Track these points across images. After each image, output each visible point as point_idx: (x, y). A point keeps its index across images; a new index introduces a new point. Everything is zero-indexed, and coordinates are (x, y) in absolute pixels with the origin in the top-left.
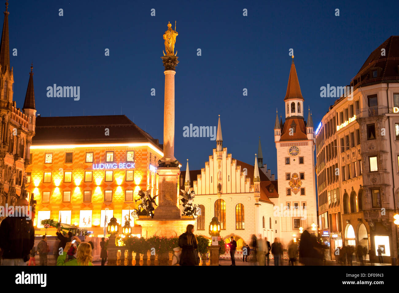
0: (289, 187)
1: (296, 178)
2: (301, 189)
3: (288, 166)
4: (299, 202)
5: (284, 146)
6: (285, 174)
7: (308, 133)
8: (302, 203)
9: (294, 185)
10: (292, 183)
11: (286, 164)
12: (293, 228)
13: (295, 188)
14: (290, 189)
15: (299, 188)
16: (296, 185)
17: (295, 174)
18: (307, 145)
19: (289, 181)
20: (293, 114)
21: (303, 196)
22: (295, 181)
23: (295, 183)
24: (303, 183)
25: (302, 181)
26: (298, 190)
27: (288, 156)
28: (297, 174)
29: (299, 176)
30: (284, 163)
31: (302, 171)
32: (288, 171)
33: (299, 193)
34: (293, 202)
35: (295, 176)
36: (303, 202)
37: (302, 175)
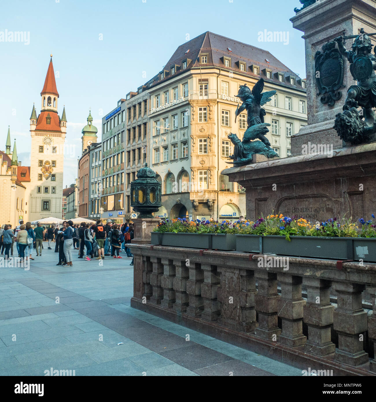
0: (41, 172)
1: (48, 166)
2: (52, 175)
3: (41, 153)
4: (49, 186)
5: (39, 135)
6: (38, 161)
7: (62, 127)
8: (52, 188)
9: (46, 172)
10: (44, 169)
11: (40, 152)
12: (42, 209)
13: (47, 174)
14: (42, 175)
15: (50, 174)
16: (48, 172)
17: (47, 162)
18: (60, 137)
19: (41, 167)
20: (49, 108)
21: (52, 182)
22: (47, 168)
23: (47, 170)
24: (54, 170)
25: (53, 168)
26: (49, 176)
27: (41, 145)
28: (49, 162)
29: (51, 163)
30: (38, 151)
31: (54, 159)
32: (41, 159)
33: (50, 179)
34: (44, 186)
35: (47, 163)
36: (53, 186)
37: (54, 162)
